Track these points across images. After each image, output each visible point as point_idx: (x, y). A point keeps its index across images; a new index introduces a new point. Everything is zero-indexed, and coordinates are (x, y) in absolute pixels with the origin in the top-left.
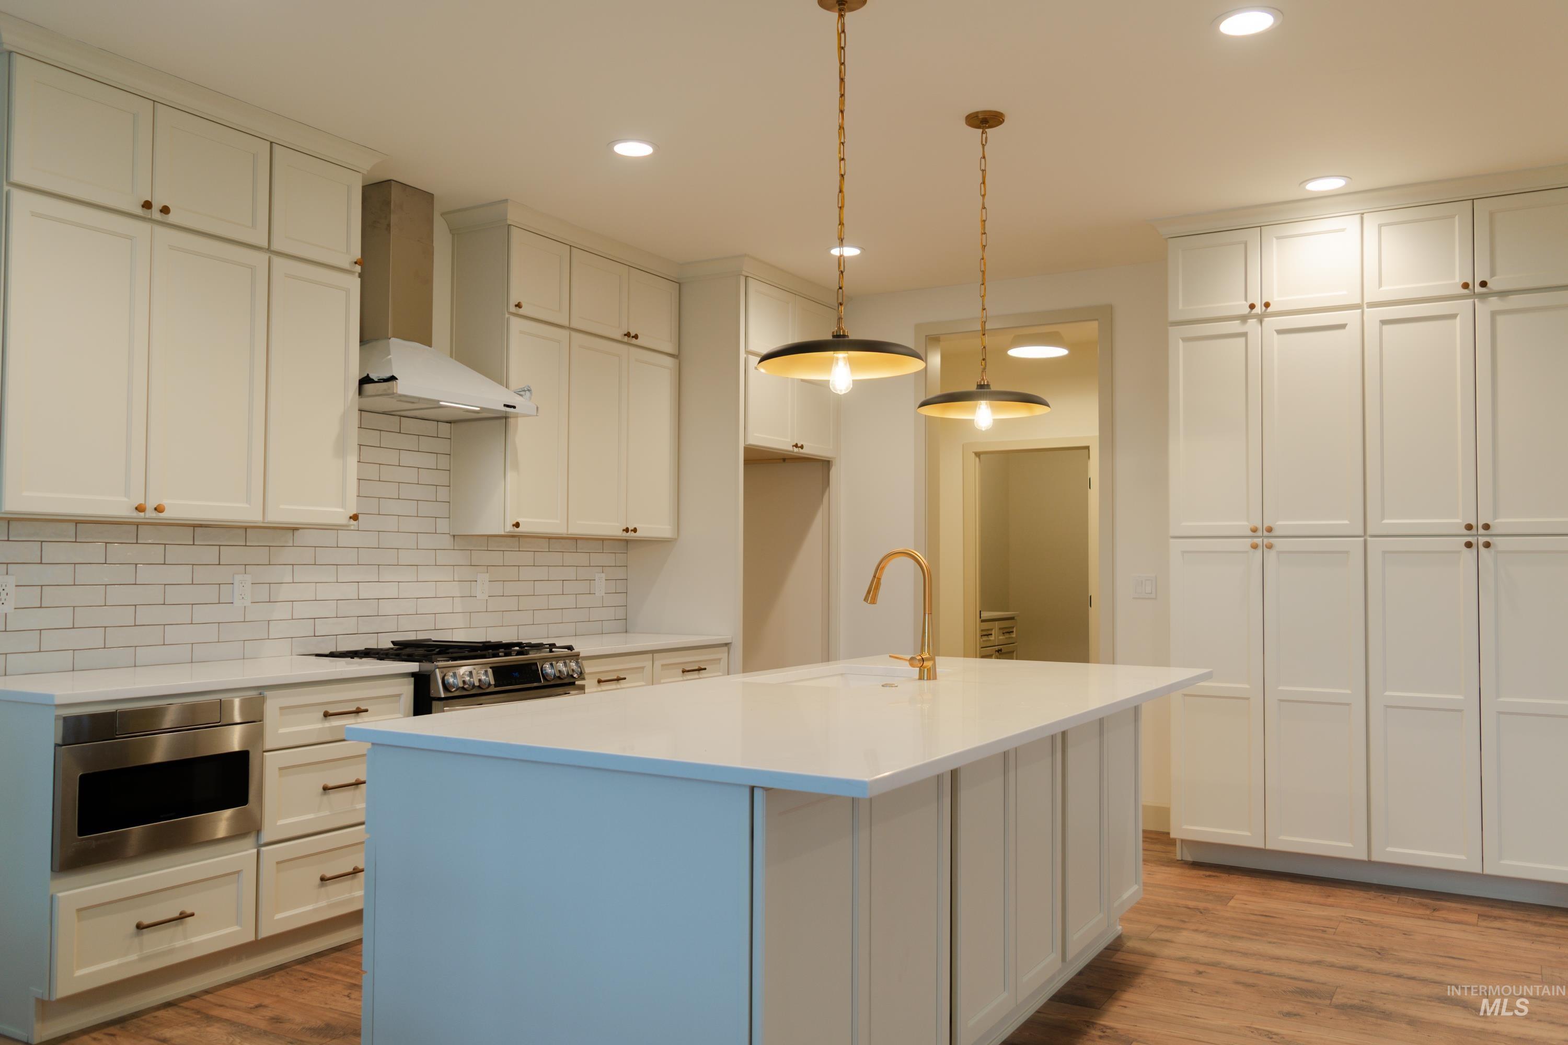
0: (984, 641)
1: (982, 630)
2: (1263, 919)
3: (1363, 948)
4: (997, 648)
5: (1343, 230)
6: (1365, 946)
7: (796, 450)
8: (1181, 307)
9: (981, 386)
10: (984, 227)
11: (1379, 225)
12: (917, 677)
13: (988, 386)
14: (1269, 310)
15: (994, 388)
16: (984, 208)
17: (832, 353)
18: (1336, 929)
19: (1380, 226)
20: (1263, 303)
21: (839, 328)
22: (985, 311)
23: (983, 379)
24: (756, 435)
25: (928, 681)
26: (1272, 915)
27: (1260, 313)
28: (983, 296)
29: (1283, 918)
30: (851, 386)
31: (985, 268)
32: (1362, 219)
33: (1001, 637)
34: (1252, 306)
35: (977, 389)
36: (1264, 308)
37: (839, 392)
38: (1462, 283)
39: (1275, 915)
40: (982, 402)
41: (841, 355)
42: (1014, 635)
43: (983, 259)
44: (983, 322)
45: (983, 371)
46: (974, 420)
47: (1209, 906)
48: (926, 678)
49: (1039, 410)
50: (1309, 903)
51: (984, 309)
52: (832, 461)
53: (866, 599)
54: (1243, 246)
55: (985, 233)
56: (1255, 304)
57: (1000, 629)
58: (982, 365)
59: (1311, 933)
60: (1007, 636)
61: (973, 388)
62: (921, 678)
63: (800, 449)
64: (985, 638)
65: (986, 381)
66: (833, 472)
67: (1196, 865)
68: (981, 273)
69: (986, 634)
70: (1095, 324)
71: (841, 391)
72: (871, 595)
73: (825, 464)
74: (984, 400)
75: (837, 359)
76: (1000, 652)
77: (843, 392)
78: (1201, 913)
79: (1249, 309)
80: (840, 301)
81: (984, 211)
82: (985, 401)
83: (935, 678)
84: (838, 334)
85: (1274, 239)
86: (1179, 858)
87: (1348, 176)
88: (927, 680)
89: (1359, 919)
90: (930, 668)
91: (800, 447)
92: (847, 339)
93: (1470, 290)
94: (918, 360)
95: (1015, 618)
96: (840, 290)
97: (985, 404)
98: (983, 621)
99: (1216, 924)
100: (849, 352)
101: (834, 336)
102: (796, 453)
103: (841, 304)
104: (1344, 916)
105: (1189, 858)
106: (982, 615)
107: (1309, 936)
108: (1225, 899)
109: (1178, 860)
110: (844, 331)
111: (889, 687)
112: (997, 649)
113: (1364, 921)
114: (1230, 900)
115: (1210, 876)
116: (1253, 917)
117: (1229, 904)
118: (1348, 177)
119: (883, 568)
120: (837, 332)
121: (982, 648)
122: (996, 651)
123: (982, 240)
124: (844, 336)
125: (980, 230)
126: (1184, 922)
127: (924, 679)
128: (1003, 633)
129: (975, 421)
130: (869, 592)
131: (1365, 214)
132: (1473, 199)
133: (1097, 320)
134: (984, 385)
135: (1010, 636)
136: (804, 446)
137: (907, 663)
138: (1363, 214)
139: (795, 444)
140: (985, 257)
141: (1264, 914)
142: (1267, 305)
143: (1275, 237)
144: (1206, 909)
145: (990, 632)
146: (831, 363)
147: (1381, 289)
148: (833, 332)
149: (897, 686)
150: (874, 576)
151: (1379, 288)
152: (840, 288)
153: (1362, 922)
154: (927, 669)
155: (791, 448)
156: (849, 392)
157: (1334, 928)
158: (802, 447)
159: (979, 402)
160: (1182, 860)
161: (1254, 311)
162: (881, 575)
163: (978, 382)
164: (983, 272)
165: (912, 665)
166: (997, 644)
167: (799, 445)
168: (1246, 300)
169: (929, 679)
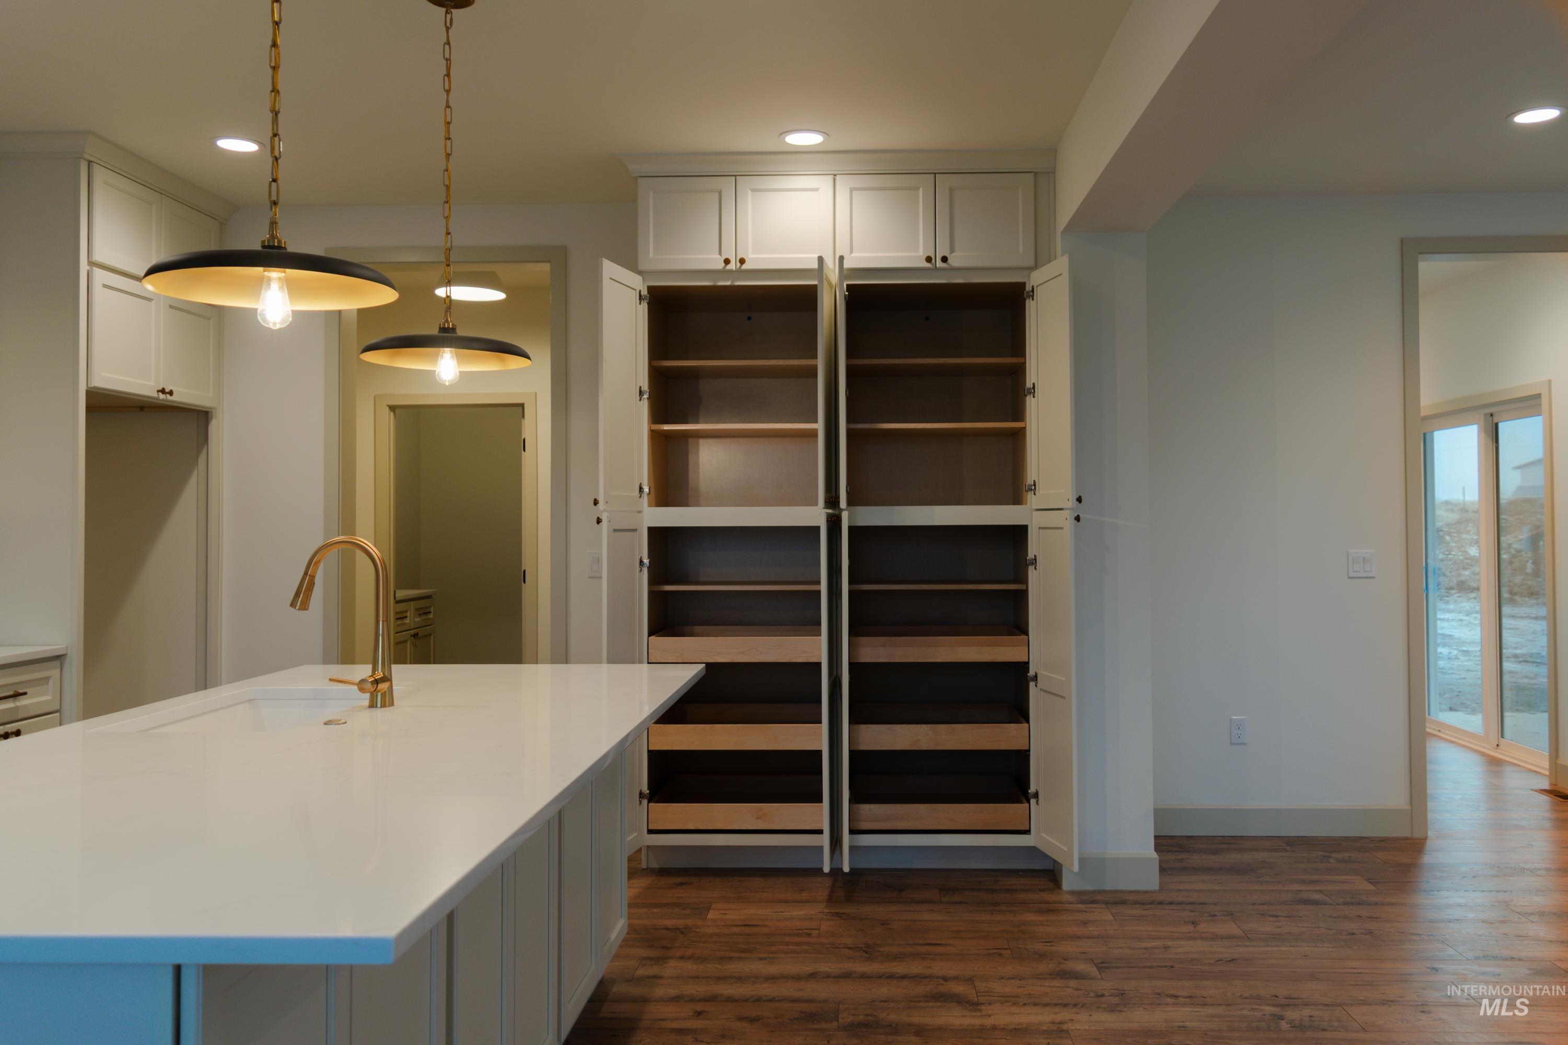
0: (398, 625)
1: (397, 613)
2: (747, 930)
3: (850, 948)
4: (412, 632)
5: (816, 190)
6: (851, 946)
7: (162, 396)
8: (651, 255)
9: (443, 330)
10: (448, 131)
11: (850, 188)
12: (367, 703)
13: (453, 330)
14: (744, 267)
15: (461, 332)
16: (448, 106)
17: (261, 269)
18: (819, 929)
19: (852, 190)
20: (738, 259)
21: (273, 237)
22: (449, 236)
23: (447, 321)
24: (103, 374)
25: (383, 709)
26: (754, 923)
27: (734, 269)
28: (447, 217)
29: (766, 925)
30: (291, 319)
31: (450, 182)
32: (834, 180)
33: (417, 620)
34: (727, 261)
35: (439, 332)
36: (739, 264)
37: (271, 326)
38: (925, 257)
39: (759, 923)
40: (447, 350)
41: (275, 274)
42: (431, 616)
43: (447, 171)
44: (447, 249)
45: (446, 312)
46: (435, 371)
47: (690, 922)
48: (379, 705)
49: (516, 363)
50: (786, 902)
51: (448, 234)
52: (212, 412)
53: (293, 604)
54: (717, 195)
55: (449, 139)
56: (730, 258)
57: (416, 609)
58: (445, 303)
59: (797, 939)
60: (424, 617)
61: (435, 331)
62: (372, 705)
63: (168, 395)
64: (399, 622)
65: (451, 324)
66: (213, 426)
67: (663, 872)
68: (445, 188)
69: (400, 617)
70: (546, 267)
71: (275, 324)
72: (300, 599)
73: (202, 417)
74: (447, 347)
75: (269, 280)
76: (416, 637)
77: (278, 327)
78: (682, 933)
79: (724, 264)
80: (274, 198)
81: (448, 110)
82: (449, 349)
83: (392, 704)
84: (271, 244)
85: (749, 191)
86: (644, 865)
87: (826, 132)
88: (381, 707)
89: (837, 913)
90: (385, 692)
91: (168, 393)
92: (284, 251)
93: (932, 264)
94: (391, 289)
95: (433, 596)
96: (273, 183)
97: (449, 352)
98: (398, 602)
99: (701, 944)
100: (288, 271)
101: (263, 247)
102: (162, 400)
103: (275, 203)
104: (823, 912)
105: (655, 865)
106: (396, 596)
107: (797, 944)
108: (702, 910)
109: (644, 869)
110: (279, 241)
111: (335, 724)
112: (412, 634)
113: (842, 916)
114: (709, 911)
115: (681, 884)
116: (736, 930)
117: (708, 917)
118: (826, 134)
119: (318, 562)
120: (268, 241)
121: (397, 633)
122: (411, 636)
123: (445, 146)
124: (279, 247)
125: (443, 134)
126: (666, 948)
127: (376, 707)
128: (420, 614)
129: (437, 373)
130: (297, 594)
131: (838, 176)
132: (935, 174)
133: (549, 262)
134: (449, 328)
135: (427, 617)
136: (174, 391)
137: (356, 687)
138: (835, 175)
139: (160, 388)
140: (449, 169)
141: (746, 923)
142: (742, 261)
143: (750, 189)
144: (687, 927)
145: (404, 615)
146: (259, 285)
147: (852, 255)
148: (263, 242)
149: (345, 723)
150: (306, 574)
151: (851, 254)
152: (274, 180)
153: (841, 917)
154: (382, 694)
155: (155, 395)
156: (285, 327)
157: (817, 929)
158: (171, 393)
159: (442, 349)
160: (648, 868)
161: (729, 267)
162: (315, 571)
163: (440, 324)
164: (448, 187)
165: (362, 690)
166: (412, 627)
167: (167, 390)
168: (720, 254)
169: (383, 705)
